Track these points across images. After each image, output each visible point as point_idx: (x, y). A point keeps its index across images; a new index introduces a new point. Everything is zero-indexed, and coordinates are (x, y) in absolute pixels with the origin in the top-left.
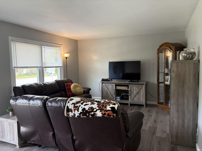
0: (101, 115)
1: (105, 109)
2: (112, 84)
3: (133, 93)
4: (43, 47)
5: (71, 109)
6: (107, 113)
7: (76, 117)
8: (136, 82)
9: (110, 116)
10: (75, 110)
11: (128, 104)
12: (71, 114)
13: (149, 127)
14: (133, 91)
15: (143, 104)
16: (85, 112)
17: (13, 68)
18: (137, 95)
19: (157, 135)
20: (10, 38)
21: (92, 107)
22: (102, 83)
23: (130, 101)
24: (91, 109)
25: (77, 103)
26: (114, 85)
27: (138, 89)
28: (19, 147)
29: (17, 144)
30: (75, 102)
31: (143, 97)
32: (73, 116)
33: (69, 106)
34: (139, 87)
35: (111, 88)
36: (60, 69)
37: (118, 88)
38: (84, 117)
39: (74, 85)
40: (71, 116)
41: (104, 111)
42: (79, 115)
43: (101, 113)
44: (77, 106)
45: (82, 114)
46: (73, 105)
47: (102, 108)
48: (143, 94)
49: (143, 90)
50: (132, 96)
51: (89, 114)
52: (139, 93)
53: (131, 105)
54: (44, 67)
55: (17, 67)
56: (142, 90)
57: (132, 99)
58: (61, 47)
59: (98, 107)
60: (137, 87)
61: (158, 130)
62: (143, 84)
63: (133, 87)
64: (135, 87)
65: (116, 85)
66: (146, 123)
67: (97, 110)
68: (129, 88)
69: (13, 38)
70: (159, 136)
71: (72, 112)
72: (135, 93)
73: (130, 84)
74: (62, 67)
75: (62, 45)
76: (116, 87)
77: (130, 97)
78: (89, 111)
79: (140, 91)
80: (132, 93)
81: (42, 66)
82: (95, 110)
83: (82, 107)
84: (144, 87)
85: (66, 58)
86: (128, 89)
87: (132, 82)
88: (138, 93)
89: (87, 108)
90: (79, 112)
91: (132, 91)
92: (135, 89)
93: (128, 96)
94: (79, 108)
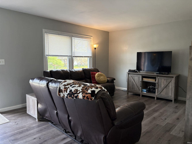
0: (82, 97)
1: (86, 92)
2: (139, 76)
3: (161, 86)
4: (73, 38)
5: (62, 90)
6: (86, 95)
7: (65, 97)
8: (165, 74)
9: (88, 99)
10: (64, 91)
11: (154, 98)
12: (62, 95)
13: (167, 124)
14: (161, 84)
15: (171, 99)
16: (71, 93)
17: (46, 56)
18: (165, 89)
19: (171, 133)
20: (44, 30)
21: (77, 89)
22: (129, 74)
23: (156, 95)
24: (76, 91)
25: (68, 84)
26: (141, 76)
27: (167, 82)
28: (38, 121)
29: (37, 118)
30: (66, 84)
31: (172, 91)
32: (63, 96)
33: (61, 87)
34: (168, 81)
35: (137, 79)
36: (90, 59)
37: (145, 80)
38: (70, 98)
39: (99, 74)
40: (62, 97)
41: (85, 94)
42: (67, 96)
43: (82, 95)
44: (67, 87)
45: (69, 95)
46: (64, 86)
47: (84, 91)
48: (172, 88)
49: (172, 83)
50: (160, 89)
51: (74, 96)
52: (168, 87)
53: (158, 99)
54: (74, 57)
55: (49, 55)
56: (170, 84)
57: (159, 93)
58: (91, 38)
59: (81, 89)
60: (166, 80)
61: (175, 128)
62: (173, 77)
63: (161, 80)
64: (163, 80)
65: (143, 77)
66: (165, 119)
67: (80, 92)
68: (157, 80)
69: (46, 30)
70: (174, 134)
71: (62, 93)
72: (163, 86)
73: (158, 76)
74: (91, 57)
75: (92, 36)
76: (142, 79)
77: (156, 90)
78: (74, 92)
79: (168, 85)
80: (159, 87)
81: (72, 56)
82: (78, 92)
83: (70, 89)
84: (173, 80)
85: (95, 48)
86: (155, 82)
87: (160, 74)
88: (166, 87)
89: (73, 89)
90: (67, 94)
91: (159, 84)
92: (163, 83)
93: (155, 89)
94: (67, 89)
